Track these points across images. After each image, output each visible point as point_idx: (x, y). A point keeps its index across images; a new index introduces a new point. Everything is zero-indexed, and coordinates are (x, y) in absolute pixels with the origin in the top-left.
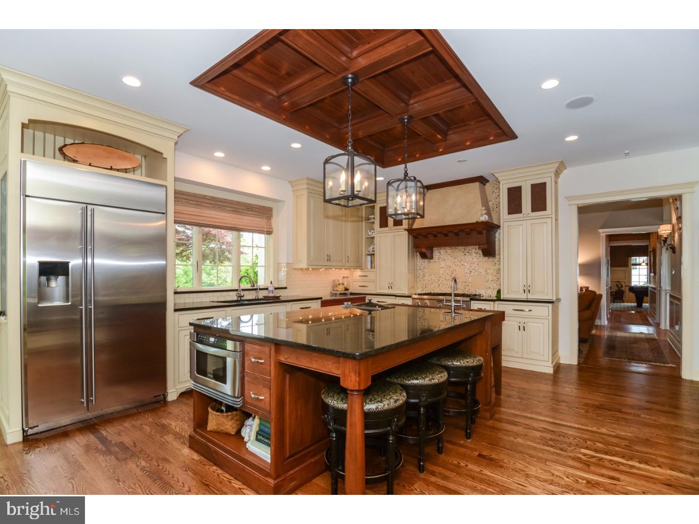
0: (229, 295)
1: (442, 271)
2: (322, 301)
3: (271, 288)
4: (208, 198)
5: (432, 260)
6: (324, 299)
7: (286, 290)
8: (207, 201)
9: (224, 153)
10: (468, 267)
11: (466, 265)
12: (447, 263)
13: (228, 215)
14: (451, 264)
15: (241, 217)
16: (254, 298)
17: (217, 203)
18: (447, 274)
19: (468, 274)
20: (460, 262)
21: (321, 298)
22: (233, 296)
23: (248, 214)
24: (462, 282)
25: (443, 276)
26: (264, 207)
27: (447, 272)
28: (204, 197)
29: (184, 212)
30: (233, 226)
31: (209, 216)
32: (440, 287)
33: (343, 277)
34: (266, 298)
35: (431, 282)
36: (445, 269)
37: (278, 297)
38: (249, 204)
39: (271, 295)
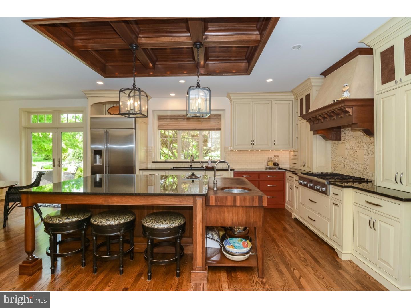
0: (195, 165)
1: (347, 153)
2: (234, 172)
3: (210, 162)
5: (340, 142)
6: (235, 170)
9: (174, 94)
10: (367, 148)
11: (365, 146)
12: (350, 144)
14: (353, 146)
16: (200, 167)
18: (351, 155)
19: (366, 156)
20: (360, 143)
21: (234, 170)
22: (187, 165)
24: (362, 165)
25: (348, 157)
27: (351, 153)
30: (194, 128)
31: (182, 124)
32: (346, 168)
33: (275, 156)
34: (207, 167)
35: (339, 163)
36: (348, 151)
37: (213, 167)
39: (210, 166)
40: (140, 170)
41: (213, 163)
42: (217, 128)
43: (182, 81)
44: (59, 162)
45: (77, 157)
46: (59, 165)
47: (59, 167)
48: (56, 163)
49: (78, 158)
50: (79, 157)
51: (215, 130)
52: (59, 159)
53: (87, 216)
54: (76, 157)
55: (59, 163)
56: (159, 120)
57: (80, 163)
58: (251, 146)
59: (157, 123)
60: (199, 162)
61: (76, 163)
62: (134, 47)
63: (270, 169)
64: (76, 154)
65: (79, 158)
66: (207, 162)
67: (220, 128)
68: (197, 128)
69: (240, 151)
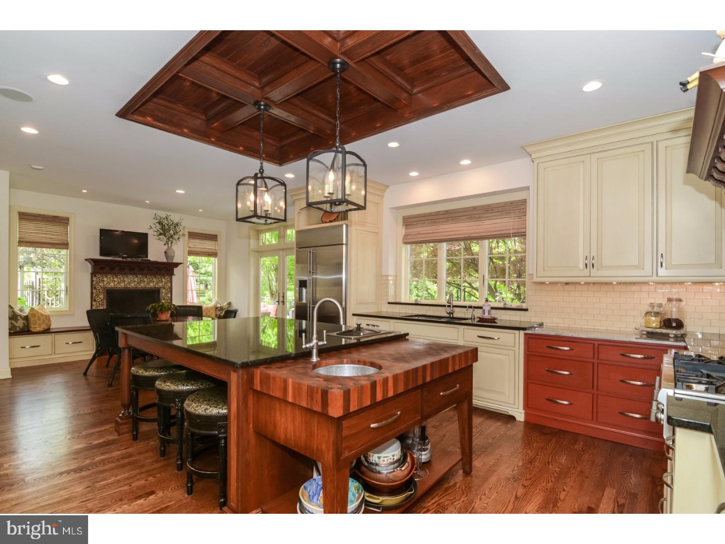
3: (487, 308)
4: (441, 213)
7: (526, 312)
8: (442, 216)
13: (463, 225)
15: (480, 223)
16: (469, 317)
17: (451, 215)
23: (487, 217)
26: (511, 203)
28: (438, 213)
29: (422, 232)
30: (466, 236)
31: (443, 230)
33: (670, 300)
34: (481, 320)
37: (493, 320)
38: (488, 206)
39: (486, 316)
40: (354, 315)
41: (493, 312)
42: (515, 231)
43: (394, 145)
44: (283, 297)
47: (284, 304)
51: (510, 236)
52: (284, 294)
53: (174, 372)
55: (283, 299)
56: (406, 225)
58: (586, 272)
59: (401, 231)
60: (465, 307)
62: (262, 107)
63: (650, 335)
66: (481, 308)
67: (523, 230)
68: (473, 235)
69: (567, 284)
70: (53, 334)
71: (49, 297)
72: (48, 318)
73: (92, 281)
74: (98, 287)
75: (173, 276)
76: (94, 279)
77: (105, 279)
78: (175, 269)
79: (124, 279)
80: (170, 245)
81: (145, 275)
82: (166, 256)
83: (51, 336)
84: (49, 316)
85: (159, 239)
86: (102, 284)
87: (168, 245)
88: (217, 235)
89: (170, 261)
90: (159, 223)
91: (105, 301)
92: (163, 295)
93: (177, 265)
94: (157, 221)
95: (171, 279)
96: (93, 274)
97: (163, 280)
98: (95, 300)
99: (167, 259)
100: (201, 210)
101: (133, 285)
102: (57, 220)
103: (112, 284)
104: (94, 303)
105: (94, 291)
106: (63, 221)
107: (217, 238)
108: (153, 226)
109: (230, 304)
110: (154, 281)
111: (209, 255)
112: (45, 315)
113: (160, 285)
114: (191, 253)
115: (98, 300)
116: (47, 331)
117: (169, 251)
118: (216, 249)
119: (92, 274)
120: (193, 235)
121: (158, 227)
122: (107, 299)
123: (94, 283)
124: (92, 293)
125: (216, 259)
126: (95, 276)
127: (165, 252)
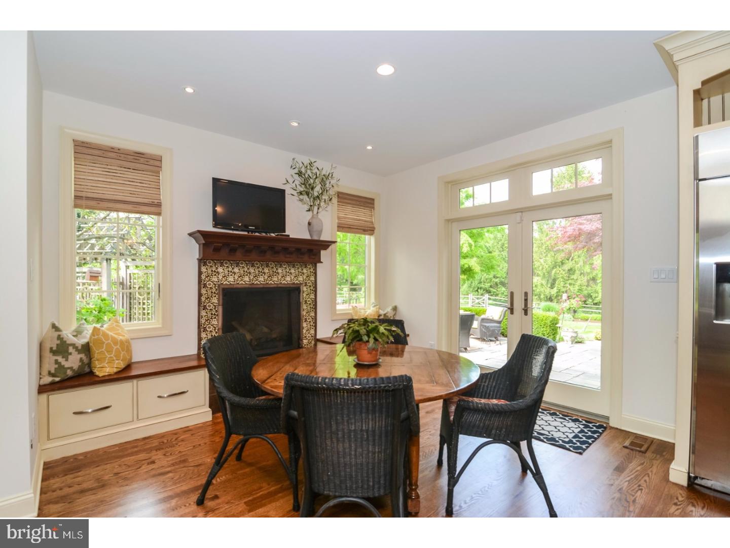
44: (526, 300)
45: (476, 289)
46: (526, 312)
47: (526, 313)
48: (519, 305)
49: (477, 291)
50: (478, 288)
52: (526, 294)
54: (473, 289)
55: (526, 305)
57: (481, 298)
61: (475, 299)
64: (474, 283)
65: (479, 290)
70: (135, 381)
71: (141, 295)
72: (126, 346)
73: (200, 273)
74: (210, 284)
75: (318, 265)
76: (203, 269)
77: (220, 270)
78: (323, 252)
79: (248, 269)
80: (315, 212)
81: (280, 263)
82: (309, 231)
83: (131, 384)
84: (128, 341)
85: (301, 200)
86: (215, 279)
87: (313, 211)
88: (373, 200)
89: (315, 238)
90: (300, 174)
91: (220, 309)
92: (305, 295)
93: (326, 245)
94: (296, 171)
95: (315, 269)
96: (202, 261)
97: (305, 271)
98: (205, 308)
99: (311, 235)
100: (369, 148)
101: (261, 279)
102: (142, 160)
103: (231, 279)
104: (203, 313)
105: (203, 291)
106: (152, 162)
107: (373, 204)
108: (291, 181)
109: (395, 309)
110: (291, 273)
111: (364, 230)
112: (121, 341)
113: (301, 279)
114: (342, 227)
115: (209, 306)
116: (124, 374)
117: (314, 222)
118: (372, 222)
119: (200, 261)
120: (344, 198)
121: (298, 180)
122: (223, 305)
123: (203, 277)
124: (200, 295)
125: (372, 238)
126: (205, 264)
127: (309, 224)
